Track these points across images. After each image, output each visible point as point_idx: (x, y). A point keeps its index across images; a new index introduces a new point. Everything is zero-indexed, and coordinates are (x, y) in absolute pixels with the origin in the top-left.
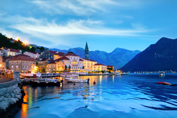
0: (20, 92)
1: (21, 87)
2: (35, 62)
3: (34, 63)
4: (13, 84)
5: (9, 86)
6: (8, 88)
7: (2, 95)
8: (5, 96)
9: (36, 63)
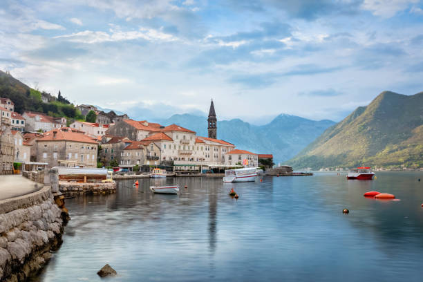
0: (59, 216)
1: (61, 204)
2: (96, 146)
3: (92, 148)
4: (41, 199)
5: (33, 204)
6: (30, 208)
7: (16, 227)
8: (24, 229)
9: (97, 148)
